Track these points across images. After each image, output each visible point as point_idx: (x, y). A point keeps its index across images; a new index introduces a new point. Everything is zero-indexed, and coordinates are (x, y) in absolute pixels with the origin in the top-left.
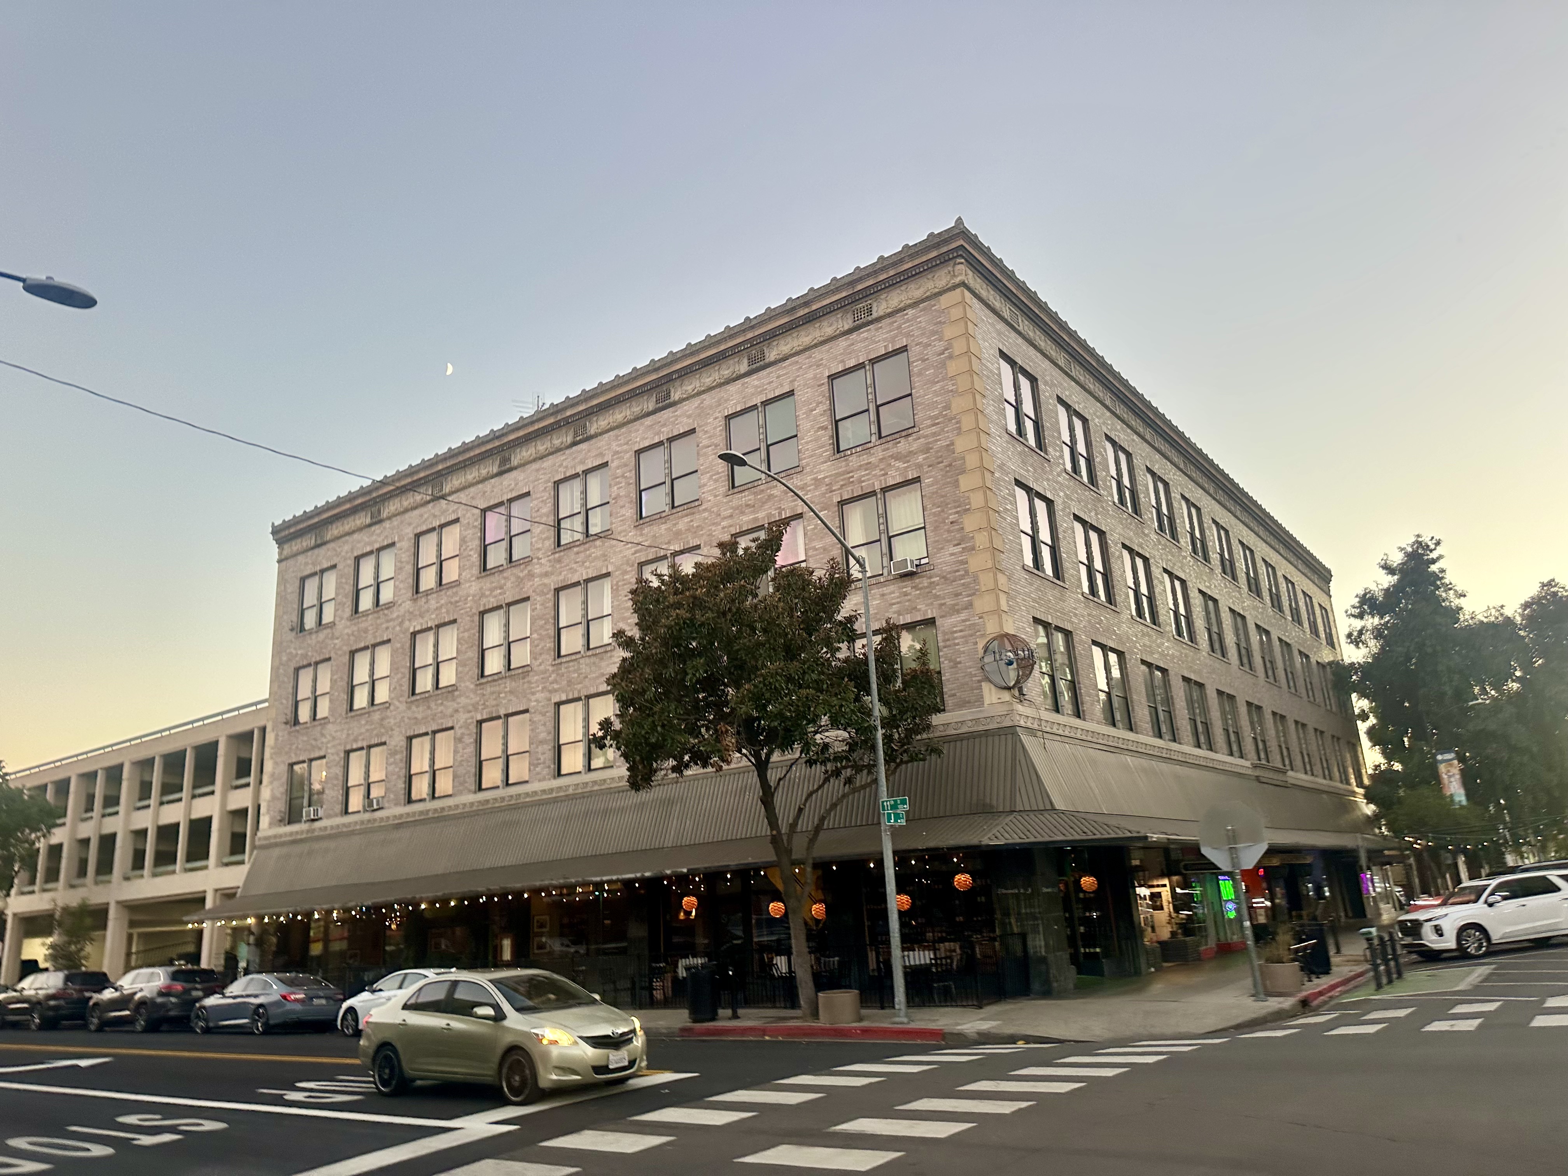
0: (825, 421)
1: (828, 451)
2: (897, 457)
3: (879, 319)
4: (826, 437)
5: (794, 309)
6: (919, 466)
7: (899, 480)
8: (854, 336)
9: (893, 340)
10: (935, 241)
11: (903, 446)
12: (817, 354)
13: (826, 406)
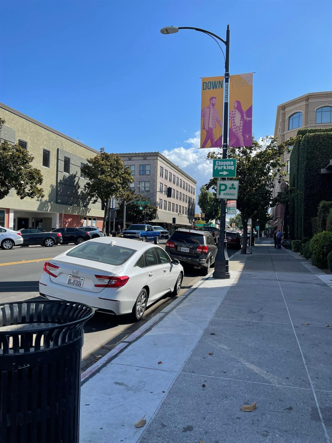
0: (139, 170)
1: (139, 174)
2: (148, 178)
3: (147, 160)
4: (139, 173)
5: (136, 154)
6: (150, 180)
7: (147, 181)
8: (144, 161)
9: (149, 163)
10: (155, 153)
11: (148, 177)
12: (139, 161)
13: (139, 168)
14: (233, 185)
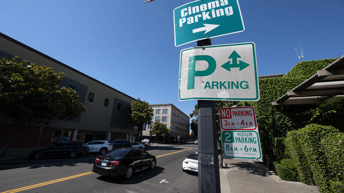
1: (162, 114)
2: (166, 115)
3: (166, 107)
12: (162, 107)
13: (163, 111)
14: (234, 55)
